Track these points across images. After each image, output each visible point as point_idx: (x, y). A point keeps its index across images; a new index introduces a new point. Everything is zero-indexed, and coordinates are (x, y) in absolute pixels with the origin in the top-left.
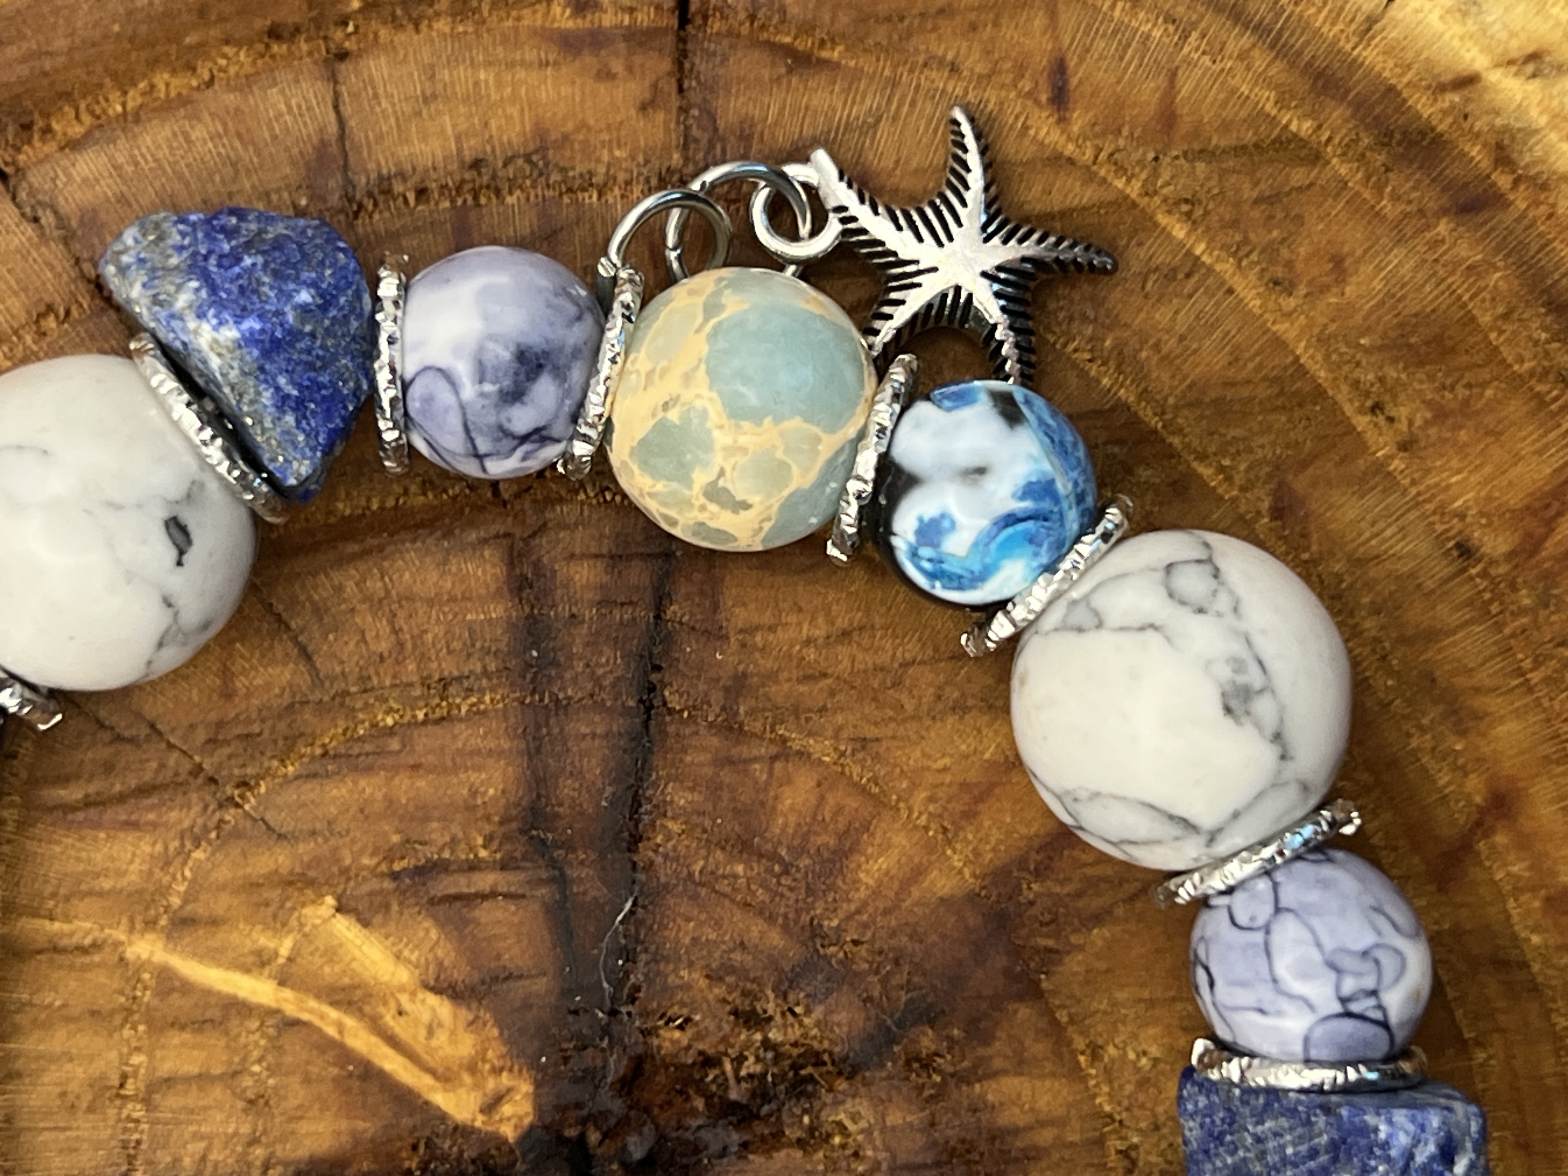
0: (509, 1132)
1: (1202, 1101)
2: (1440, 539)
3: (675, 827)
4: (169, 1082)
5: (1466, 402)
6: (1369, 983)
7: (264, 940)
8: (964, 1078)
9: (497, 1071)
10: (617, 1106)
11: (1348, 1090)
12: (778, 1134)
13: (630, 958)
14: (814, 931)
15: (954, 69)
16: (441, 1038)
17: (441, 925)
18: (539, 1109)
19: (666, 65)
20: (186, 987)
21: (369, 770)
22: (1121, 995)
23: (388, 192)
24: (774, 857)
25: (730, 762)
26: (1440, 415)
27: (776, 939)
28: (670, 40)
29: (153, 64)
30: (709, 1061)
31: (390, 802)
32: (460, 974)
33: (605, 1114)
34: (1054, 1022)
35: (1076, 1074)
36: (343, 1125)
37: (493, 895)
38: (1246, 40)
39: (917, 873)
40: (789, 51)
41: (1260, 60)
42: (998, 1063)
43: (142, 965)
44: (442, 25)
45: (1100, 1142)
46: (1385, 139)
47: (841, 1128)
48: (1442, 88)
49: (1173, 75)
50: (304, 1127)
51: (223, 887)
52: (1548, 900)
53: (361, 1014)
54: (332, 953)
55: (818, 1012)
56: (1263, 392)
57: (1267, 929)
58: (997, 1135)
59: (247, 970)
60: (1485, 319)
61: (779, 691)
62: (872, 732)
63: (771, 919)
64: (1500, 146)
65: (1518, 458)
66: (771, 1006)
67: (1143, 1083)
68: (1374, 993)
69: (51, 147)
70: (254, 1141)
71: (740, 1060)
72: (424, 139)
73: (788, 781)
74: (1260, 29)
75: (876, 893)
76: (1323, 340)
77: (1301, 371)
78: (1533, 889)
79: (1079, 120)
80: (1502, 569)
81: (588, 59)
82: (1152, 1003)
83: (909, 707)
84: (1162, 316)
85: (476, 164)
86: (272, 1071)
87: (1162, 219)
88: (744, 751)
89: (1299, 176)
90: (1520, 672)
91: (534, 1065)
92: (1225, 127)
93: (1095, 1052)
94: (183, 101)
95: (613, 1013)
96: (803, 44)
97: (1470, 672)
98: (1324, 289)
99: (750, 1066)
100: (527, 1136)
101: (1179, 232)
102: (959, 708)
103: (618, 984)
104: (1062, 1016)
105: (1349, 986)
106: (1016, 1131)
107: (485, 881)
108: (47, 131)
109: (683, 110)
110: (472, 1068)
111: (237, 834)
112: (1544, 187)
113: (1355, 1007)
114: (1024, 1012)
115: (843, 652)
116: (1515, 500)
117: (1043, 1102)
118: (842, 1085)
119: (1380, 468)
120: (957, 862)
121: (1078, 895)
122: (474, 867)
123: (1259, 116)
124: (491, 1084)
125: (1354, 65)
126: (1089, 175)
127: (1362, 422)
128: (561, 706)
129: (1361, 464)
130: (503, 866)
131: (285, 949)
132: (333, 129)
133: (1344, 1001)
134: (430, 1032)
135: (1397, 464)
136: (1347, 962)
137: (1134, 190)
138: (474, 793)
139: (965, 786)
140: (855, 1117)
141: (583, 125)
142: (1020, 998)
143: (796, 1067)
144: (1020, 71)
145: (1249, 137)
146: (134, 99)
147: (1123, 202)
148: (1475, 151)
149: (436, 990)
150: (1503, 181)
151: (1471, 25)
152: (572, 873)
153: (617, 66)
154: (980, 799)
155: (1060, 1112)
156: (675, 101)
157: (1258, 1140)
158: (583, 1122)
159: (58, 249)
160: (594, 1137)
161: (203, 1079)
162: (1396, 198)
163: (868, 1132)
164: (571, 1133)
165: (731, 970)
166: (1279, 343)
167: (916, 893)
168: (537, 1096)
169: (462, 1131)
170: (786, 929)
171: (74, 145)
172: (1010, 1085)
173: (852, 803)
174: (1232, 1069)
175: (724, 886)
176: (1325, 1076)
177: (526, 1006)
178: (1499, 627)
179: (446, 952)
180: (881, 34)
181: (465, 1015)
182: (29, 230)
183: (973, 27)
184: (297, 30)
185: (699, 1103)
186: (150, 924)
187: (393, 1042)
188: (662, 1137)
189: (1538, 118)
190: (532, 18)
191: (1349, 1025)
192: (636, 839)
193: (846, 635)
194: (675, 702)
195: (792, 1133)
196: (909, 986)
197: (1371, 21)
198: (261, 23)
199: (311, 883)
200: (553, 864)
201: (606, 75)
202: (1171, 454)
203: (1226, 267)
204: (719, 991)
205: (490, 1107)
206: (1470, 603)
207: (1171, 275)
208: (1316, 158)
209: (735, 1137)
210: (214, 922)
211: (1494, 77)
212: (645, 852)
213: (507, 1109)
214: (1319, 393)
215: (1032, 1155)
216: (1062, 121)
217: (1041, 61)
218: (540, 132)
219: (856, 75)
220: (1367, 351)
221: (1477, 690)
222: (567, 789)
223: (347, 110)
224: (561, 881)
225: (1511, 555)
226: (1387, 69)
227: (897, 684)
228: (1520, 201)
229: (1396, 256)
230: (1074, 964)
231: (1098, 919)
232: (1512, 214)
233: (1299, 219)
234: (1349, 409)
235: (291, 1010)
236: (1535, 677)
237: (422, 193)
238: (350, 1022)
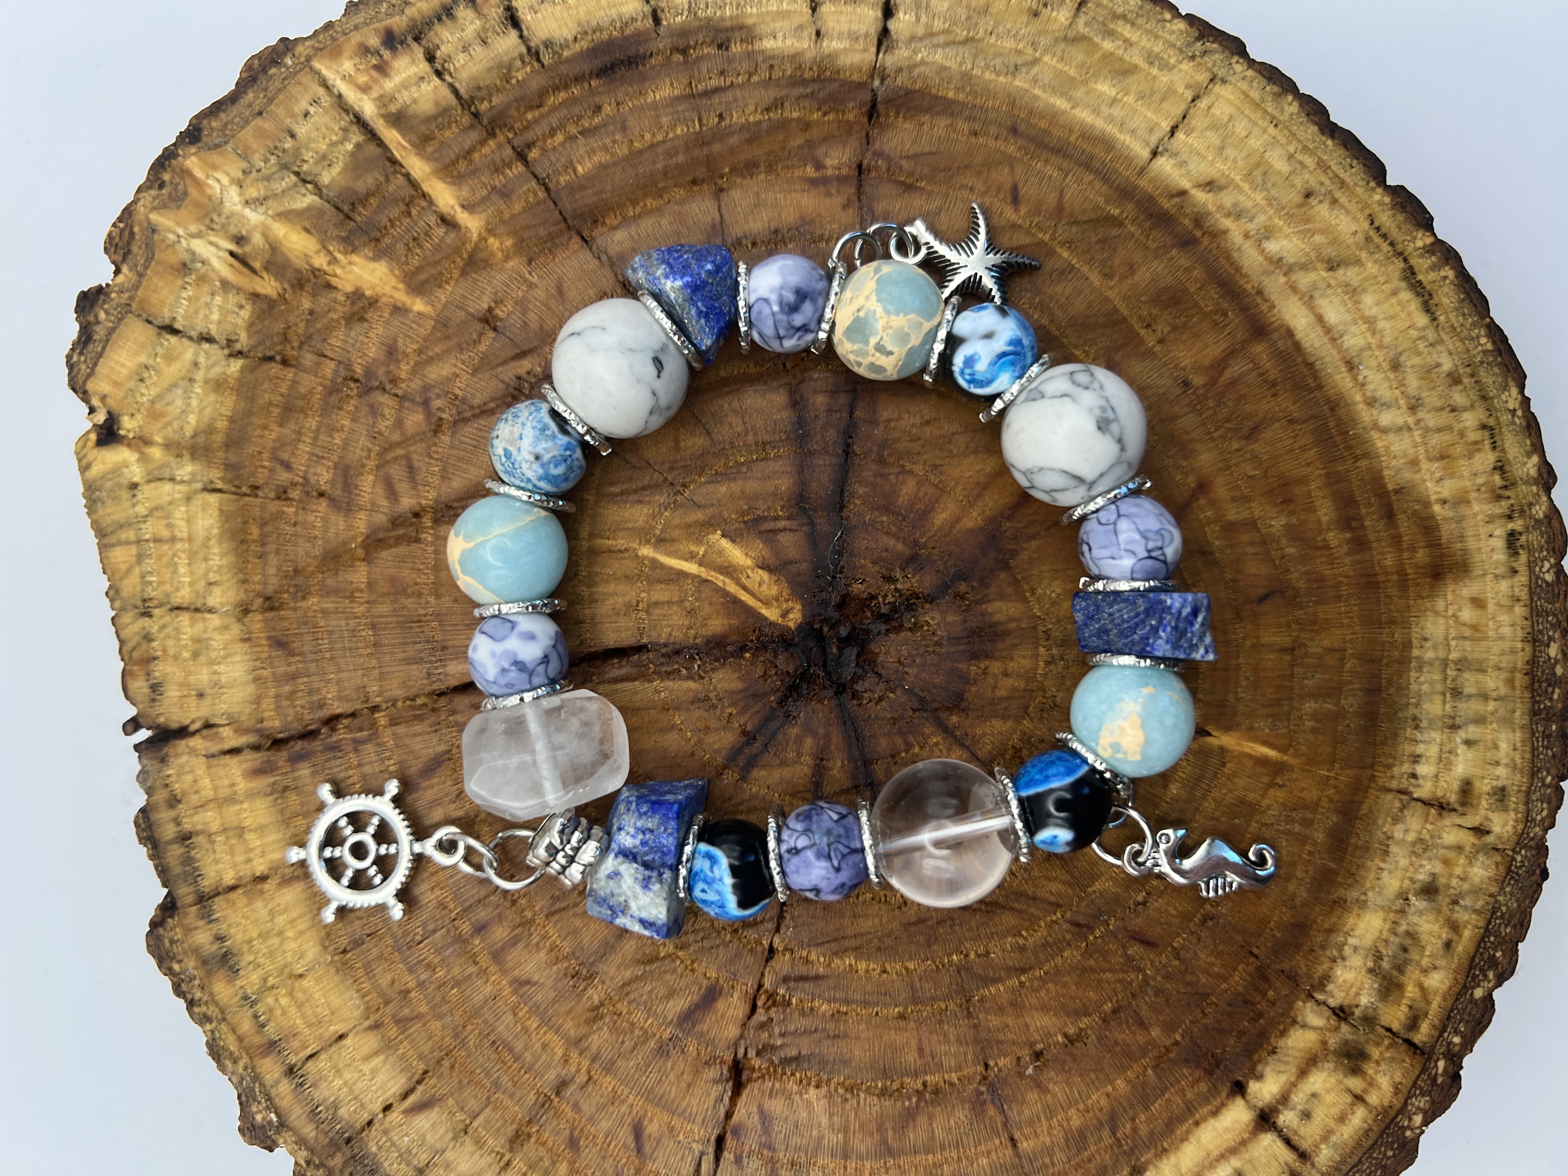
0: (792, 625)
1: (1084, 604)
2: (1176, 379)
3: (858, 502)
4: (656, 604)
5: (1185, 323)
6: (1159, 544)
7: (693, 548)
8: (979, 602)
9: (787, 601)
10: (836, 615)
11: (1150, 590)
12: (901, 626)
13: (840, 554)
14: (915, 543)
15: (972, 189)
16: (765, 587)
17: (764, 542)
18: (804, 616)
19: (853, 190)
20: (663, 566)
21: (734, 479)
22: (1043, 568)
23: (740, 244)
24: (899, 514)
25: (881, 475)
26: (1175, 329)
27: (900, 547)
28: (855, 181)
29: (646, 195)
30: (873, 597)
31: (742, 492)
32: (772, 561)
33: (830, 619)
34: (1016, 579)
35: (1025, 600)
36: (726, 622)
37: (784, 530)
38: (1091, 177)
39: (958, 520)
40: (903, 183)
41: (1098, 185)
42: (992, 596)
43: (644, 558)
44: (762, 177)
45: (1035, 627)
46: (1150, 216)
47: (928, 624)
48: (1172, 196)
49: (1062, 192)
50: (710, 623)
51: (676, 527)
52: (1222, 527)
53: (732, 578)
54: (721, 553)
55: (917, 577)
56: (1101, 320)
57: (1115, 524)
58: (992, 625)
59: (686, 560)
60: (1192, 290)
61: (901, 446)
62: (939, 462)
63: (898, 539)
64: (1196, 220)
65: (1206, 346)
66: (898, 574)
67: (1053, 603)
68: (1161, 548)
69: (605, 229)
70: (690, 628)
71: (885, 596)
72: (755, 222)
73: (904, 482)
74: (1097, 173)
75: (941, 528)
76: (1125, 298)
77: (1116, 310)
78: (1216, 522)
79: (1023, 210)
80: (1202, 391)
81: (822, 188)
82: (1056, 571)
83: (955, 451)
84: (1059, 289)
85: (776, 232)
86: (697, 600)
87: (1059, 250)
88: (886, 471)
89: (1115, 232)
90: (1209, 433)
91: (802, 598)
92: (1084, 212)
93: (1033, 591)
94: (658, 209)
95: (834, 577)
96: (909, 181)
97: (1188, 433)
98: (1126, 277)
99: (890, 599)
100: (799, 627)
101: (1066, 254)
102: (976, 452)
103: (836, 566)
104: (1019, 577)
105: (1151, 545)
106: (1000, 624)
107: (782, 524)
108: (604, 223)
109: (861, 208)
110: (777, 599)
111: (682, 505)
112: (1215, 236)
113: (1154, 554)
114: (1003, 575)
115: (927, 430)
116: (1206, 362)
117: (1011, 611)
118: (927, 606)
119: (1150, 351)
120: (975, 514)
121: (1026, 527)
122: (777, 518)
123: (1097, 208)
124: (785, 606)
125: (1136, 187)
126: (1028, 232)
127: (1142, 332)
128: (811, 453)
129: (1142, 349)
130: (789, 518)
131: (702, 551)
132: (718, 219)
133: (1149, 551)
134: (760, 585)
135: (1157, 348)
136: (1150, 535)
137: (1047, 238)
138: (776, 488)
139: (978, 483)
140: (933, 619)
141: (819, 215)
142: (1001, 569)
143: (907, 600)
144: (999, 190)
145: (1093, 216)
146: (638, 209)
147: (1041, 243)
148: (1186, 222)
149: (762, 568)
150: (1198, 234)
151: (1183, 171)
152: (817, 521)
153: (833, 191)
154: (984, 489)
155: (1018, 615)
156: (857, 205)
157: (1111, 615)
158: (822, 622)
159: (608, 269)
160: (826, 629)
161: (669, 603)
162: (1154, 241)
163: (938, 624)
164: (817, 626)
165: (882, 560)
166: (1107, 300)
167: (958, 527)
168: (803, 611)
169: (772, 624)
170: (904, 543)
171: (614, 228)
172: (998, 605)
173: (931, 491)
174: (1100, 585)
175: (879, 526)
176: (1140, 585)
177: (799, 575)
178: (1200, 414)
179: (766, 553)
180: (941, 176)
181: (774, 578)
182: (597, 262)
183: (979, 173)
184: (703, 181)
185: (869, 614)
186: (648, 542)
187: (745, 589)
188: (854, 628)
189: (1211, 207)
190: (798, 173)
191: (1150, 562)
192: (842, 507)
193: (928, 422)
194: (858, 450)
195: (907, 625)
196: (955, 566)
197: (1143, 170)
198: (689, 178)
199: (712, 525)
200: (809, 517)
201: (829, 194)
202: (1063, 346)
203: (1085, 269)
204: (877, 568)
205: (784, 615)
206: (1188, 405)
207: (1063, 272)
208: (1122, 225)
209: (883, 627)
210: (673, 541)
211: (1193, 192)
212: (845, 513)
213: (791, 616)
214: (1124, 320)
215: (1007, 633)
216: (1017, 210)
217: (1008, 186)
218: (802, 218)
219: (930, 193)
220: (1144, 303)
221: (1192, 441)
222: (814, 486)
223: (724, 211)
224: (812, 524)
225: (1204, 386)
226: (1150, 188)
227: (950, 442)
228: (1205, 241)
229: (1157, 262)
230: (1024, 556)
231: (1033, 537)
232: (1202, 247)
233: (1115, 250)
234: (1137, 327)
235: (704, 575)
236: (1216, 435)
237: (754, 244)
238: (727, 581)
